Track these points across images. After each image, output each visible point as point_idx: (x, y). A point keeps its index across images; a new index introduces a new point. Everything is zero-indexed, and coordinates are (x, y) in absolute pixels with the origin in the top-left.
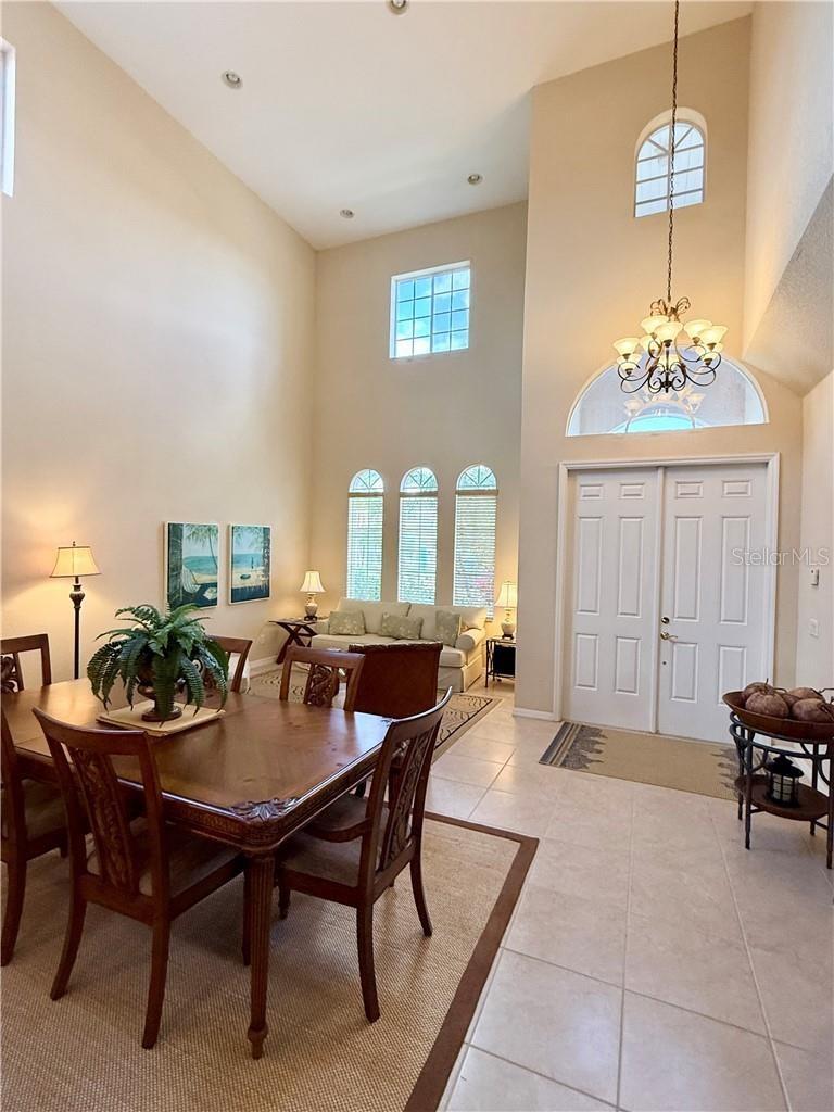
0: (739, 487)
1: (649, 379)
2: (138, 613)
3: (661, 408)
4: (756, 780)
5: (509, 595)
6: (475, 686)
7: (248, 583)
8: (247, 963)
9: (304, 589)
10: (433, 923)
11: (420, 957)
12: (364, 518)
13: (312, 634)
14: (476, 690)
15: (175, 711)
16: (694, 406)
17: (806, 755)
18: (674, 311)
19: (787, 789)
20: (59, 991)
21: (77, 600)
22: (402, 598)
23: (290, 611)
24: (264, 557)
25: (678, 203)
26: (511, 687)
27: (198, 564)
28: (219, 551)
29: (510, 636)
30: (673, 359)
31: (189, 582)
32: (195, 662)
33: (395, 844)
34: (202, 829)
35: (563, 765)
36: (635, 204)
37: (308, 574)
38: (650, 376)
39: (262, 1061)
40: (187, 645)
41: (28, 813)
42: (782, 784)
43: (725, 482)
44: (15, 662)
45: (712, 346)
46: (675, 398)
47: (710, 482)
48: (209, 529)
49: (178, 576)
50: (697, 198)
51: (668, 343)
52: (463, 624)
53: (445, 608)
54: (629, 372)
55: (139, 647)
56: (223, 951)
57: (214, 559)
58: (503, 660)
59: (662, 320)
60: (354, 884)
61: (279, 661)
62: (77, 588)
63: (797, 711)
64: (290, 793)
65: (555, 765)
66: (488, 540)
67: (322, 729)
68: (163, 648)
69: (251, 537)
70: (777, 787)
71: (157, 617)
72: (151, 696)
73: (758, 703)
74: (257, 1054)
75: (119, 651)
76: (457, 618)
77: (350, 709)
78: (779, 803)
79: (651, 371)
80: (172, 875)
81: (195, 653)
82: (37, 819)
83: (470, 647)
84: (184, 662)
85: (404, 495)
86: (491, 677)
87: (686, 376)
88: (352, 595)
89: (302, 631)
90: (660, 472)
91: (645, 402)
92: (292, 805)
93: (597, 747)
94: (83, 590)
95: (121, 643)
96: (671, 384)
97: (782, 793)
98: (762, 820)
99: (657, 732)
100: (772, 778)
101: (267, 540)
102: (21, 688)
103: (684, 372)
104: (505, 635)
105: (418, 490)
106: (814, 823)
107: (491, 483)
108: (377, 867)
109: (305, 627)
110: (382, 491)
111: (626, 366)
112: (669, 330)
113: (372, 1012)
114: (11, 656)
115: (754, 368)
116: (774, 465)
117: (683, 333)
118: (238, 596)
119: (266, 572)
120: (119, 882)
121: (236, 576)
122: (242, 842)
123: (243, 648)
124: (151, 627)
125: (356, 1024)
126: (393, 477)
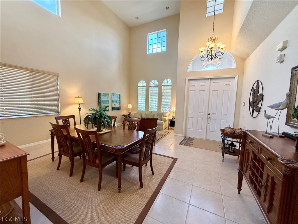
0: (228, 83)
1: (207, 57)
2: (93, 110)
3: (211, 64)
4: (226, 148)
5: (174, 109)
6: (166, 129)
7: (116, 106)
8: (117, 178)
9: (128, 108)
10: (154, 173)
11: (151, 178)
12: (141, 92)
13: (130, 117)
14: (166, 130)
15: (101, 130)
16: (219, 64)
17: (237, 142)
18: (214, 40)
19: (233, 149)
20: (82, 181)
21: (80, 109)
22: (150, 110)
23: (125, 113)
24: (119, 100)
25: (216, 13)
26: (174, 129)
27: (105, 102)
28: (109, 99)
29: (174, 118)
30: (213, 53)
31: (103, 105)
32: (105, 120)
33: (146, 156)
34: (108, 150)
35: (184, 145)
36: (206, 13)
37: (129, 104)
38: (208, 56)
39: (120, 193)
40: (103, 116)
41: (74, 149)
42: (231, 148)
43: (225, 82)
44: (68, 121)
45: (222, 49)
46: (214, 62)
47: (221, 82)
48: (107, 94)
49: (101, 104)
50: (222, 11)
51: (212, 48)
52: (164, 116)
53: (159, 112)
54: (203, 56)
55: (94, 116)
56: (112, 176)
57: (108, 101)
58: (172, 123)
59: (210, 42)
60: (138, 162)
61: (123, 123)
62: (80, 106)
63: (236, 132)
64: (125, 144)
65: (183, 145)
66: (169, 96)
67: (131, 134)
68: (98, 116)
69: (116, 96)
70: (230, 149)
71: (97, 110)
72: (96, 127)
73: (227, 131)
74: (119, 192)
75: (90, 117)
76: (162, 114)
77: (138, 131)
78: (231, 152)
79: (208, 55)
80: (102, 159)
81: (105, 118)
82: (76, 150)
83: (165, 121)
84: (103, 119)
85: (151, 86)
86: (169, 127)
87: (216, 56)
88: (139, 109)
89: (128, 117)
90: (209, 80)
91: (207, 63)
92: (125, 146)
93: (192, 142)
94: (81, 107)
95: (90, 116)
96: (212, 58)
97: (231, 150)
98: (227, 156)
99: (206, 139)
100: (229, 147)
101: (120, 97)
102: (70, 126)
103: (216, 55)
104: (173, 118)
105: (154, 85)
106: (238, 157)
107: (170, 83)
108: (143, 160)
109: (128, 116)
110: (145, 85)
111: (202, 54)
112: (212, 45)
113: (142, 187)
114: (67, 119)
115: (233, 54)
116: (237, 77)
117: (216, 46)
118: (114, 109)
119: (120, 104)
120: (92, 161)
121: (113, 105)
122: (116, 153)
123: (115, 118)
124: (96, 112)
125: (138, 188)
126: (148, 83)
